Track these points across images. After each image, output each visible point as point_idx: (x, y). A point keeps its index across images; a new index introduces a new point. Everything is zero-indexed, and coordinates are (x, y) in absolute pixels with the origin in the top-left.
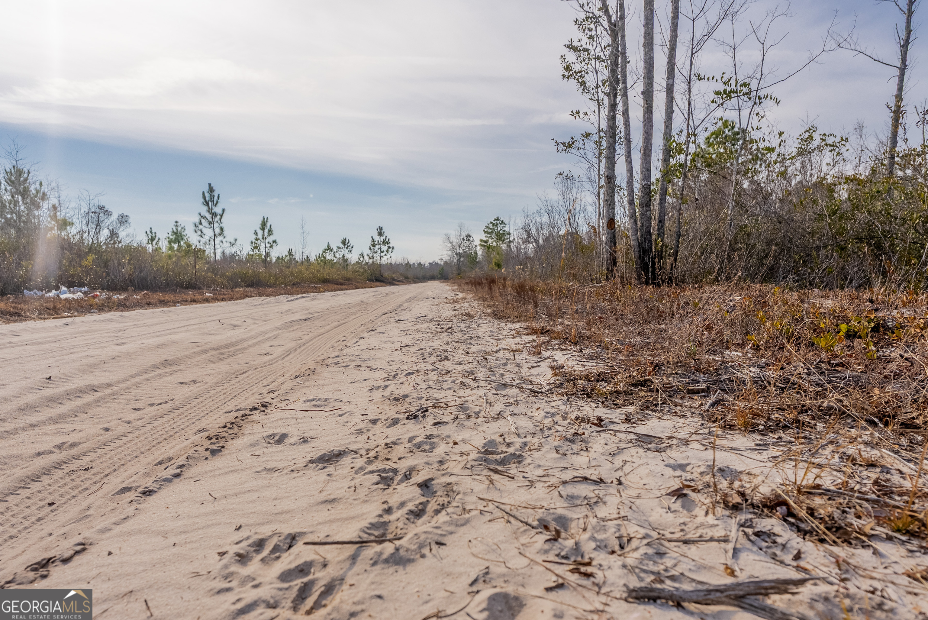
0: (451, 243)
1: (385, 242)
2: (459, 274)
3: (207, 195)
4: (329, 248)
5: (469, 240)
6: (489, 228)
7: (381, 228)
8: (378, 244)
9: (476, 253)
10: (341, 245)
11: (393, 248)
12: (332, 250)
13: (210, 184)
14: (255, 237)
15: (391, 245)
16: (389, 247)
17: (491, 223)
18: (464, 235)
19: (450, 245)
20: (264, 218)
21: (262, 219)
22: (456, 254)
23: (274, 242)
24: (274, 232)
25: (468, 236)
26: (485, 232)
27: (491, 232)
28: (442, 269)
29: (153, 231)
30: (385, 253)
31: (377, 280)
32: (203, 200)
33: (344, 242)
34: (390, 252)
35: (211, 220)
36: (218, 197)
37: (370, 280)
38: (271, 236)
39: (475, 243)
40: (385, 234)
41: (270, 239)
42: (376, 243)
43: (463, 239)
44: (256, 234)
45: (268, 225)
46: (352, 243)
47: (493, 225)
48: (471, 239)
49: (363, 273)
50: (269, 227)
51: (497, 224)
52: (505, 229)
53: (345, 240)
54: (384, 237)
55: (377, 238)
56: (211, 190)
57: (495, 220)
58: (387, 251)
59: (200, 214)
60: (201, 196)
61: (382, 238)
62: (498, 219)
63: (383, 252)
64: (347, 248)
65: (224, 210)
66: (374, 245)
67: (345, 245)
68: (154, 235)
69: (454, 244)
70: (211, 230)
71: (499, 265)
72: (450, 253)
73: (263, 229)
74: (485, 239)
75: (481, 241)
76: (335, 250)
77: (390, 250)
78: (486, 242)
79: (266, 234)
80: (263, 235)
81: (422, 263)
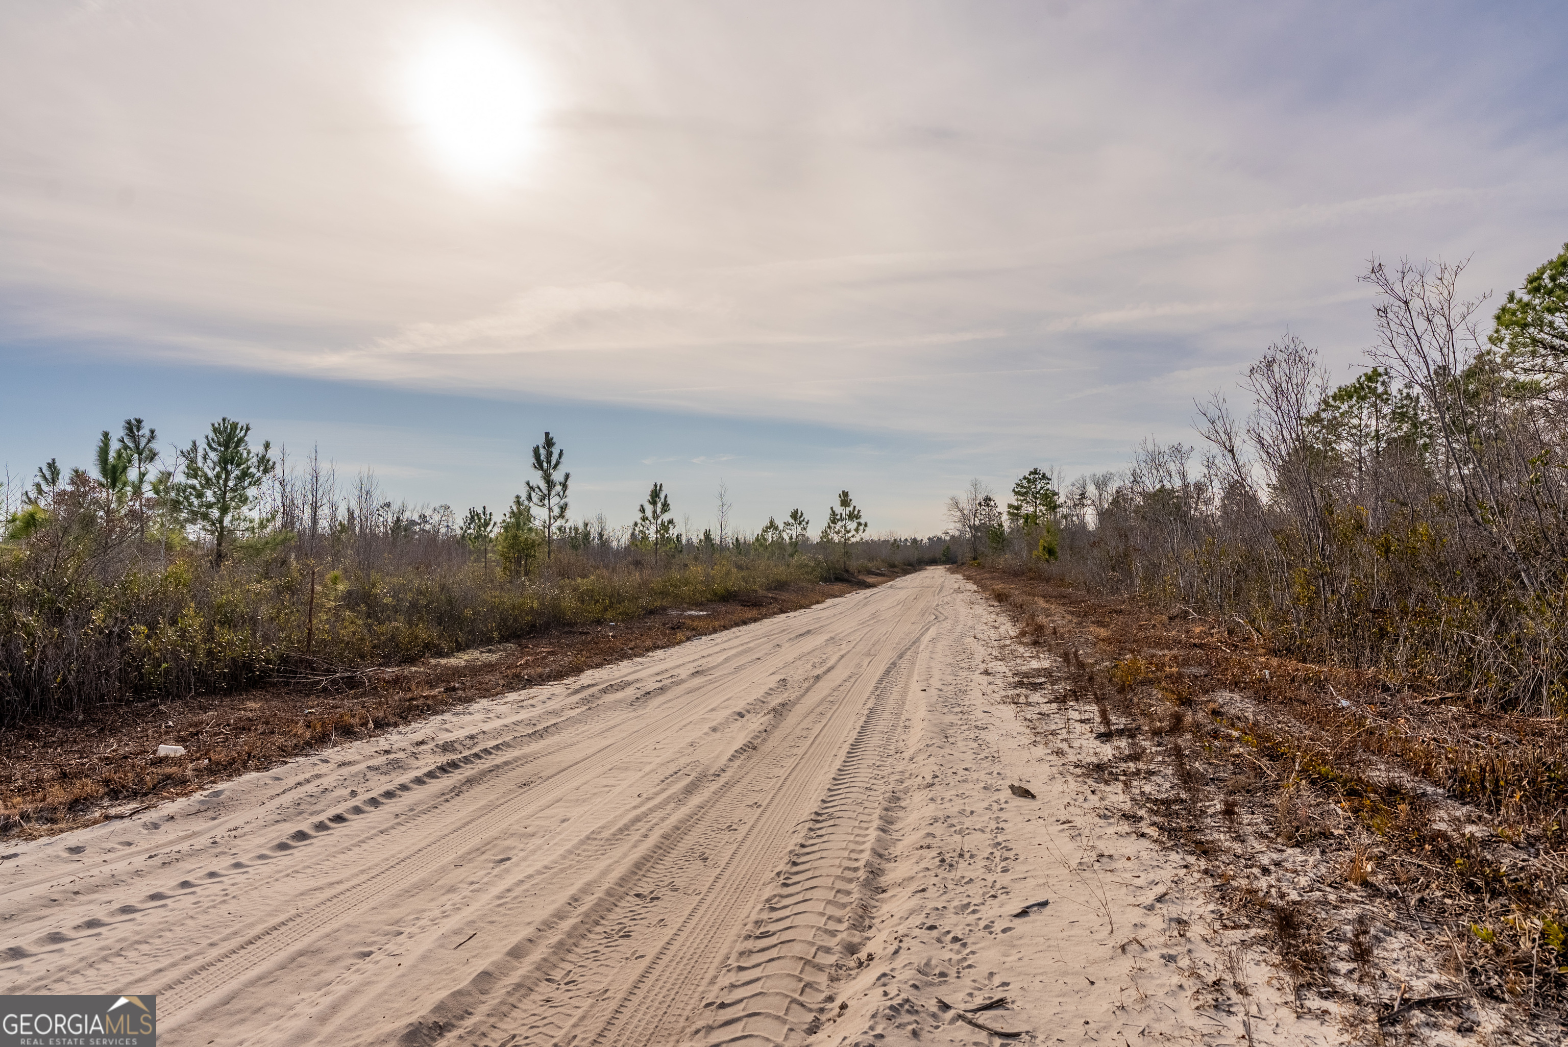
0: (961, 511)
1: (853, 516)
2: (975, 559)
3: (542, 452)
4: (772, 525)
5: (988, 505)
6: (1022, 487)
7: (845, 494)
8: (842, 519)
9: (1001, 525)
10: (791, 521)
11: (866, 525)
12: (776, 528)
13: (547, 434)
14: (641, 515)
15: (862, 521)
16: (859, 524)
17: (1025, 478)
18: (980, 498)
19: (959, 514)
20: (656, 485)
21: (652, 487)
22: (970, 527)
23: (671, 522)
24: (671, 507)
25: (988, 499)
26: (1017, 493)
27: (1026, 493)
28: (948, 548)
29: (488, 512)
30: (853, 532)
31: (839, 579)
32: (533, 460)
33: (795, 515)
34: (860, 532)
35: (546, 492)
36: (561, 454)
37: (826, 580)
38: (666, 514)
39: (998, 510)
40: (853, 503)
41: (666, 517)
42: (838, 517)
43: (980, 504)
44: (643, 510)
45: (662, 496)
46: (806, 517)
47: (1029, 481)
48: (992, 503)
49: (814, 569)
50: (663, 500)
51: (1035, 480)
52: (1049, 486)
53: (797, 512)
54: (851, 509)
55: (839, 510)
56: (549, 443)
57: (1031, 473)
58: (857, 530)
59: (528, 484)
60: (532, 454)
61: (848, 509)
62: (1035, 472)
63: (848, 532)
64: (800, 523)
65: (567, 476)
66: (834, 522)
67: (795, 520)
68: (488, 517)
69: (965, 512)
70: (546, 510)
71: (1051, 552)
72: (959, 526)
73: (654, 503)
74: (1015, 504)
75: (1010, 506)
76: (781, 527)
77: (861, 528)
78: (1018, 508)
79: (659, 511)
80: (654, 512)
81: (919, 539)
